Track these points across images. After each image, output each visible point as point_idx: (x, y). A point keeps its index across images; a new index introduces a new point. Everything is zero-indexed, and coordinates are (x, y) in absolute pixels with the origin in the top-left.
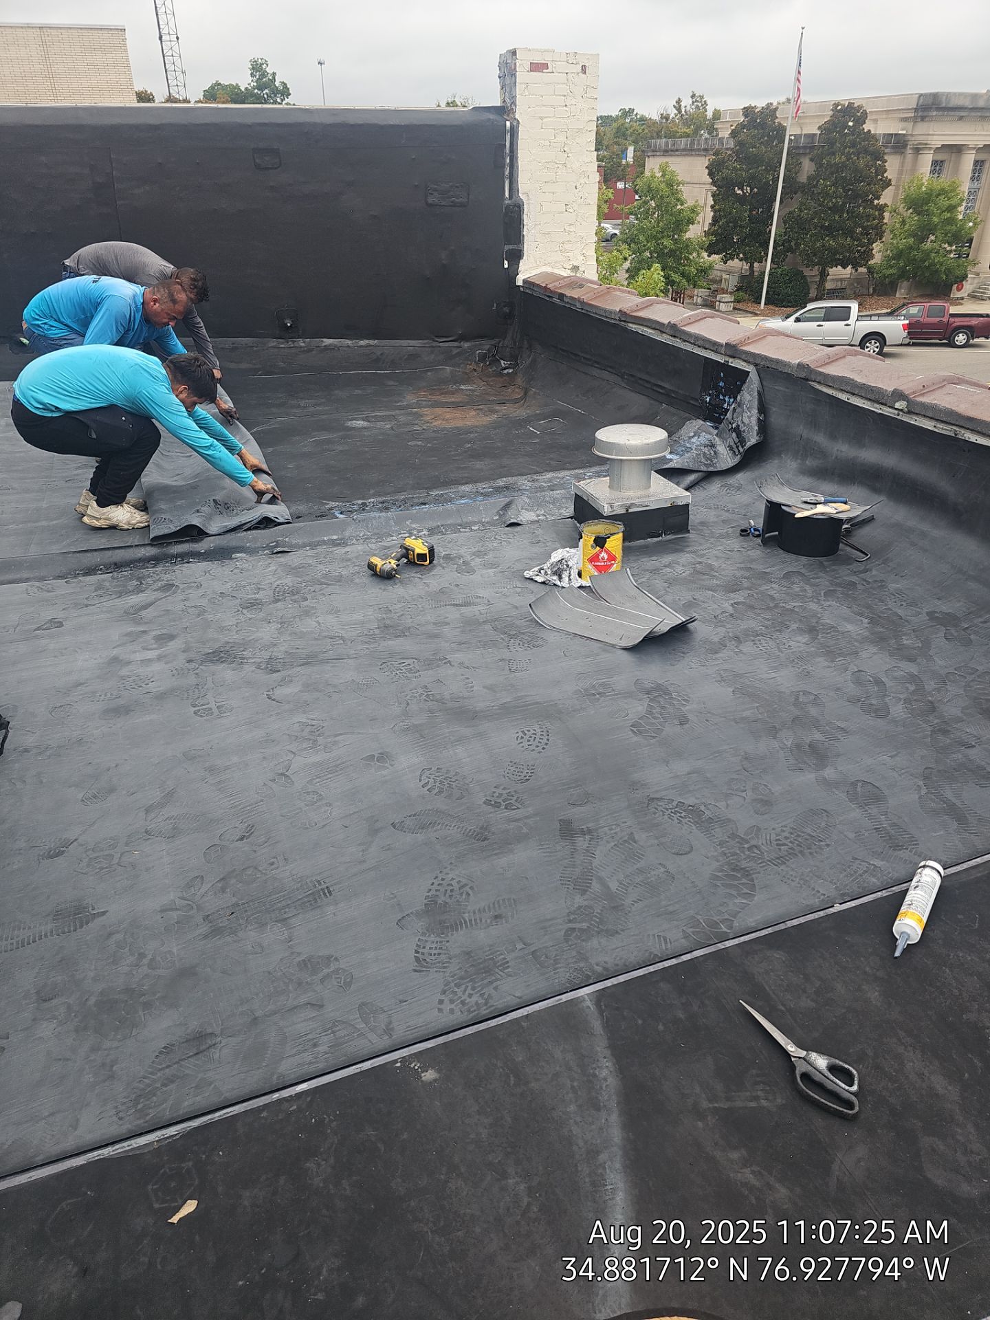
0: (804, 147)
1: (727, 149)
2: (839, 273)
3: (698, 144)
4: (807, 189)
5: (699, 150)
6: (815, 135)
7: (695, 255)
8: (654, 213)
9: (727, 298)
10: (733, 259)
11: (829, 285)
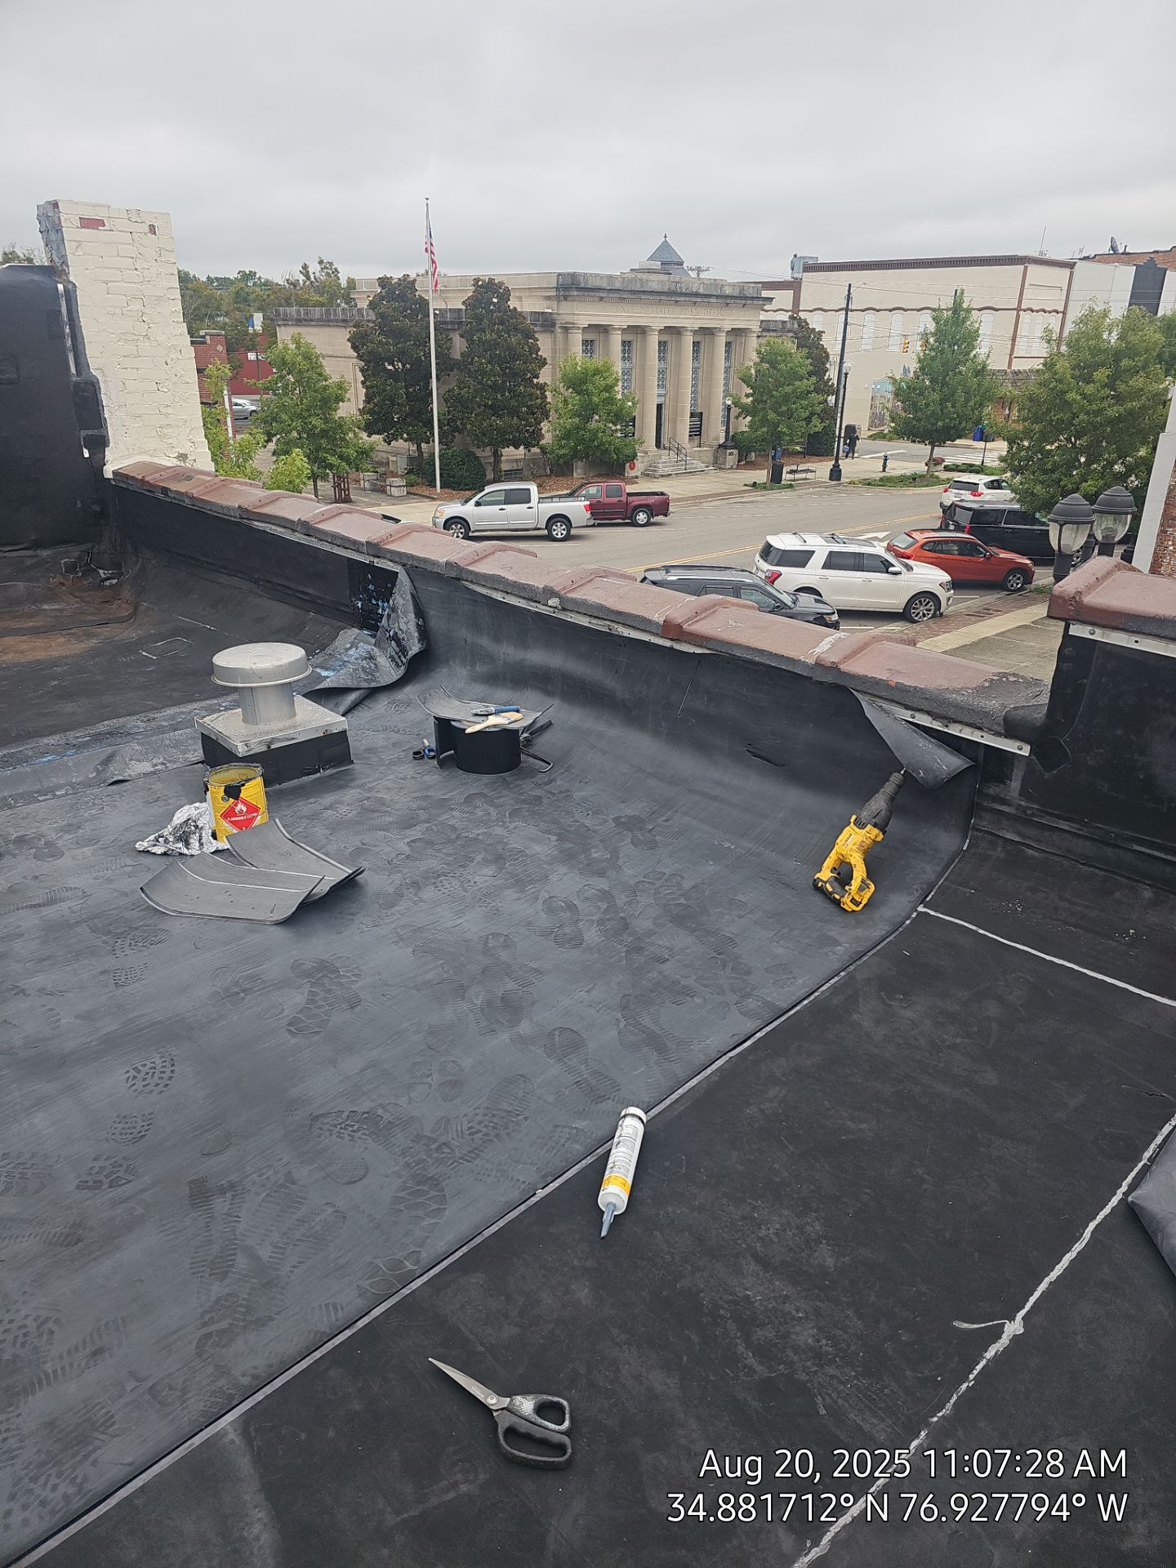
0: (452, 323)
1: (369, 321)
2: (512, 454)
3: (335, 315)
4: (462, 365)
5: (337, 321)
6: (460, 310)
7: (351, 435)
8: (295, 389)
9: (397, 481)
10: (396, 440)
11: (505, 467)
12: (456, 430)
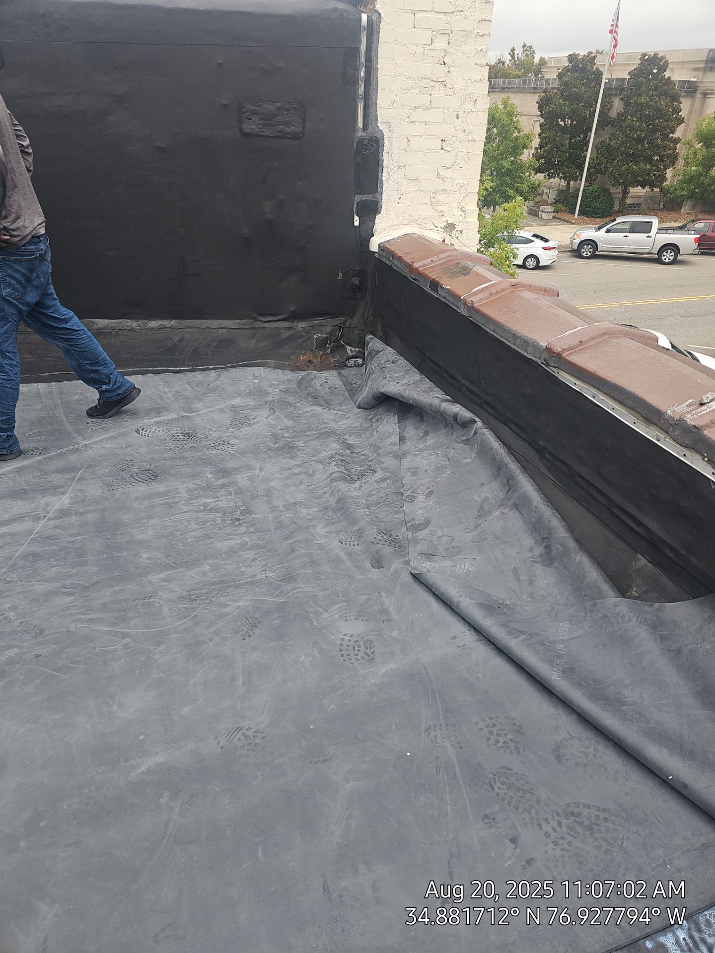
0: (616, 89)
2: (638, 191)
3: (529, 83)
4: (617, 123)
5: (529, 88)
6: (624, 79)
7: (527, 174)
8: (496, 139)
9: (549, 208)
10: (554, 178)
11: (629, 201)
12: (600, 172)
